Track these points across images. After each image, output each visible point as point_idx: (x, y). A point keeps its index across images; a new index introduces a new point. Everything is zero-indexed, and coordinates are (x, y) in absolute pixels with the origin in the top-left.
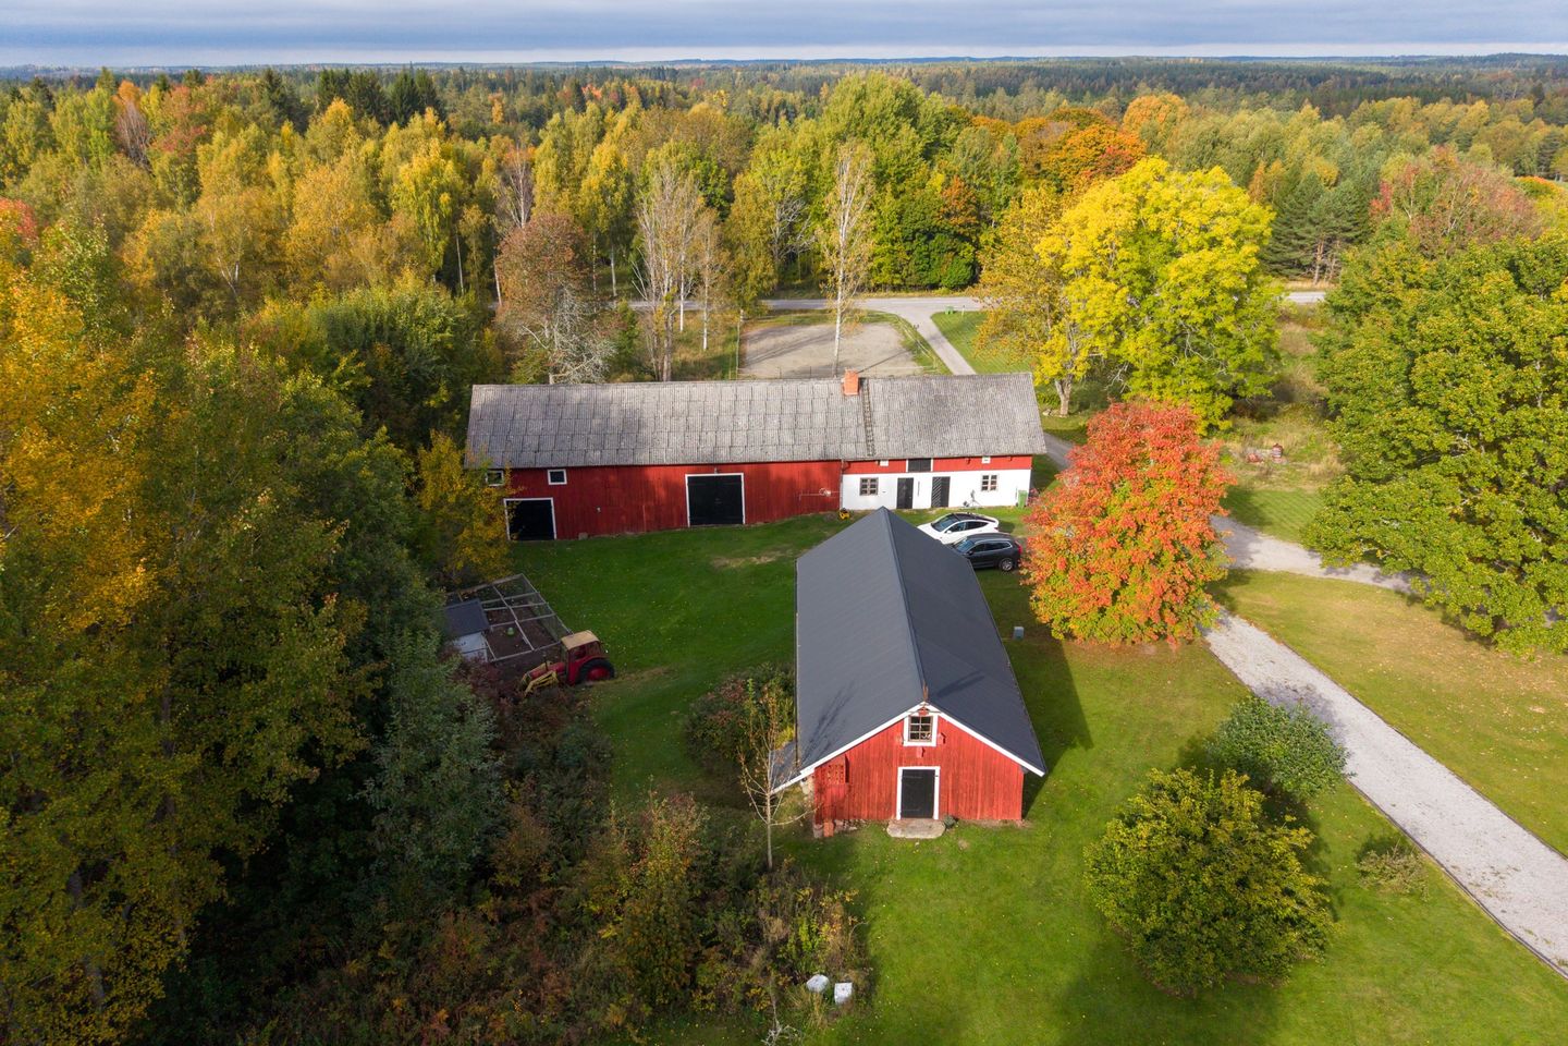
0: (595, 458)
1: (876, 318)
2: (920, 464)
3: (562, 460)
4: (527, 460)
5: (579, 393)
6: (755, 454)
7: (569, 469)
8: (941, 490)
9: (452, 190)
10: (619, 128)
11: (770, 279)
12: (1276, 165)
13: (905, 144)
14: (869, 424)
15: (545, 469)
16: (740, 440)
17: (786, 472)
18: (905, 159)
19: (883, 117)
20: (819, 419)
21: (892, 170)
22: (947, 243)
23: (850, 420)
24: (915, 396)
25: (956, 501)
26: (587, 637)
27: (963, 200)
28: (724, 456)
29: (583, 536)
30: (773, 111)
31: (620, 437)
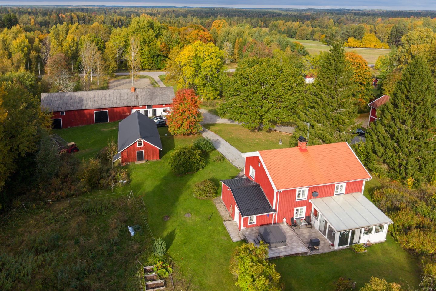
0: (72, 108)
1: (144, 77)
2: (149, 107)
3: (64, 109)
4: (56, 110)
5: (68, 94)
6: (111, 106)
7: (65, 111)
8: (154, 112)
9: (27, 46)
10: (73, 29)
11: (116, 67)
12: (241, 39)
13: (150, 34)
14: (137, 98)
15: (59, 112)
16: (107, 103)
17: (118, 110)
18: (150, 38)
19: (144, 27)
20: (126, 97)
21: (147, 40)
22: (162, 58)
23: (133, 98)
24: (148, 92)
25: (158, 115)
26: (73, 143)
27: (165, 48)
28: (103, 106)
29: (69, 127)
30: (117, 22)
31: (78, 103)
